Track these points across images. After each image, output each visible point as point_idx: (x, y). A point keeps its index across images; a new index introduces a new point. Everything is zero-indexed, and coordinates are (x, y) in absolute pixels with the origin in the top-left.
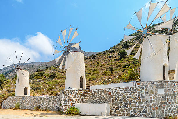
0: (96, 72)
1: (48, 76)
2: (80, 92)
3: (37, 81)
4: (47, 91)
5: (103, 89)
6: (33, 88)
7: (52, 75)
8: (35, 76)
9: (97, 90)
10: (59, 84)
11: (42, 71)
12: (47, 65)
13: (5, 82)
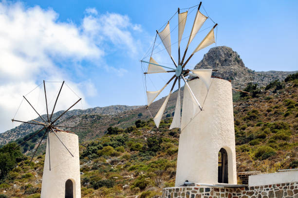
0: (281, 133)
1: (137, 146)
2: (217, 194)
3: (108, 161)
4: (129, 190)
5: (283, 185)
6: (91, 183)
7: (150, 146)
8: (101, 148)
9: (266, 186)
10: (166, 169)
11: (122, 131)
12: (140, 115)
13: (19, 163)
